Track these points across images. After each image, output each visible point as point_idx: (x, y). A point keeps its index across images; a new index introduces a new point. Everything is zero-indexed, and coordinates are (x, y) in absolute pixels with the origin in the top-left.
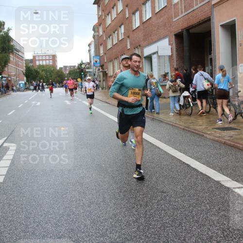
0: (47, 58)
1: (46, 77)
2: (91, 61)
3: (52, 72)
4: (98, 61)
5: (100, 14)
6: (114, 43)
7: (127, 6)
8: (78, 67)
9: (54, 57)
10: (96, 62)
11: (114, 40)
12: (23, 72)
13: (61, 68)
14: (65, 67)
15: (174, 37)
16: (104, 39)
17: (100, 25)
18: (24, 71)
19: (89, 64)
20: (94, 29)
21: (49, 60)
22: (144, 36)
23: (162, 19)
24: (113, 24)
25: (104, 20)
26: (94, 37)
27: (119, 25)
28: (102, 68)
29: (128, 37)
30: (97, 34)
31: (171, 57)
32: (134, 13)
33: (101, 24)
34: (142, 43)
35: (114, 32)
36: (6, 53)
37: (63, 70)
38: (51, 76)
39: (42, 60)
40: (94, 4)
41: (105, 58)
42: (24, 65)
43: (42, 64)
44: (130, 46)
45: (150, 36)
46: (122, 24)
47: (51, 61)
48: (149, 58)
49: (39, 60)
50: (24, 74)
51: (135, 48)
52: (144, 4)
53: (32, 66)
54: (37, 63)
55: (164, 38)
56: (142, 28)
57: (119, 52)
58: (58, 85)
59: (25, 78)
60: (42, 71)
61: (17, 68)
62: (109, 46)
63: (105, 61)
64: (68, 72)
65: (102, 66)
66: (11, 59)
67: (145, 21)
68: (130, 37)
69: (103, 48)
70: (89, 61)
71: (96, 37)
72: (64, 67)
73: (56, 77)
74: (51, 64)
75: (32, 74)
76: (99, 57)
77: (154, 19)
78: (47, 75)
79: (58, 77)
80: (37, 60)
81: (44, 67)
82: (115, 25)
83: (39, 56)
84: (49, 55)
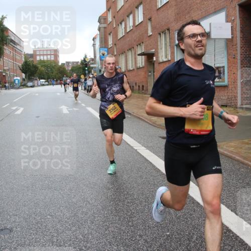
0: (49, 53)
1: (46, 73)
3: (54, 68)
4: (106, 53)
8: (82, 62)
9: (56, 53)
10: (103, 55)
11: (128, 26)
13: (63, 64)
14: (68, 63)
15: (237, 8)
16: (115, 26)
17: (109, 10)
19: (93, 60)
20: (99, 21)
21: (50, 55)
24: (127, 5)
26: (99, 29)
27: (136, 4)
29: (150, 19)
33: (110, 8)
35: (128, 16)
37: (66, 66)
38: (52, 73)
39: (43, 55)
41: (115, 50)
42: (23, 60)
43: (42, 59)
44: (152, 31)
45: (188, 13)
46: (141, 3)
47: (53, 56)
49: (40, 55)
50: (21, 70)
51: (160, 34)
53: (32, 61)
54: (38, 58)
55: (216, 12)
56: (173, 3)
57: (135, 40)
60: (42, 66)
62: (121, 33)
63: (115, 54)
64: (70, 69)
68: (152, 19)
69: (113, 38)
70: (93, 57)
71: (102, 30)
72: (67, 62)
73: (57, 74)
74: (52, 59)
75: (29, 69)
76: (106, 49)
78: (48, 71)
79: (59, 73)
80: (38, 55)
81: (45, 62)
82: (129, 6)
83: (40, 50)
84: (50, 50)
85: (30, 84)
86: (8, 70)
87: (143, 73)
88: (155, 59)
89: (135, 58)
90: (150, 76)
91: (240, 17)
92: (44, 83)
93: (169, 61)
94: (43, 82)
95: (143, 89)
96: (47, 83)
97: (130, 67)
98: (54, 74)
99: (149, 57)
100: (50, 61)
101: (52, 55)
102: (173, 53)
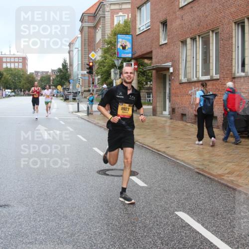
0: (17, 60)
1: (13, 82)
3: (21, 77)
8: (52, 73)
9: (24, 59)
13: (32, 74)
14: (37, 72)
21: (18, 62)
37: (34, 76)
38: (20, 82)
39: (10, 62)
43: (9, 67)
47: (21, 64)
49: (7, 62)
64: (39, 79)
72: (36, 72)
73: (25, 83)
74: (21, 66)
78: (15, 80)
79: (28, 82)
80: (4, 62)
81: (11, 70)
83: (7, 57)
84: (18, 57)
96: (13, 94)
98: (21, 84)
100: (18, 69)
101: (20, 62)
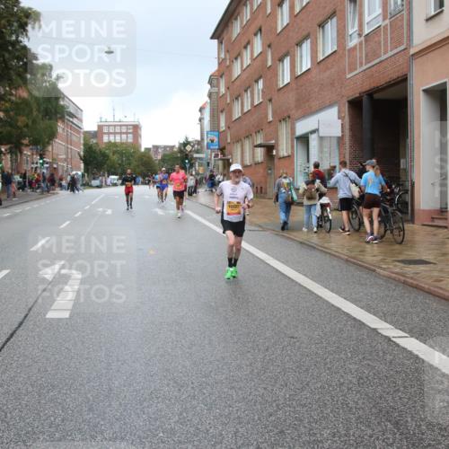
0: (124, 130)
1: (119, 164)
2: (202, 139)
3: (131, 155)
4: (216, 140)
5: (222, 56)
6: (246, 110)
7: (269, 46)
8: (180, 148)
9: (136, 128)
10: (212, 141)
11: (245, 105)
12: (79, 154)
13: (148, 150)
14: (156, 148)
15: (347, 105)
16: (228, 101)
17: (221, 77)
18: (82, 153)
19: (199, 143)
20: (210, 82)
21: (127, 133)
22: (298, 100)
23: (328, 73)
24: (244, 76)
25: (229, 68)
26: (210, 95)
27: (256, 77)
28: (223, 154)
29: (270, 100)
30: (215, 90)
31: (340, 140)
32: (281, 60)
34: (293, 113)
35: (246, 91)
36: (50, 119)
37: (152, 153)
38: (130, 164)
39: (115, 133)
40: (212, 38)
41: (229, 136)
42: (82, 142)
43: (113, 141)
44: (273, 117)
45: (308, 101)
46: (260, 77)
47: (130, 136)
48: (304, 139)
49: (109, 133)
50: (81, 159)
51: (280, 121)
52: (299, 44)
53: (96, 144)
54: (106, 139)
55: (331, 105)
56: (294, 85)
57: (253, 126)
58: (140, 179)
59: (82, 166)
60: (114, 153)
61: (69, 146)
62: (237, 114)
63: (229, 141)
64: (159, 157)
65: (222, 150)
66: (60, 130)
67: (299, 74)
68: (273, 101)
69: (226, 118)
71: (214, 96)
72: (154, 147)
73: (138, 166)
74: (130, 140)
75: (95, 158)
76: (217, 133)
77: (314, 72)
78: (122, 161)
79: (142, 164)
80: (105, 133)
81: (117, 146)
82: (247, 78)
83: (109, 126)
84: (127, 126)
85: (96, 183)
86: (65, 160)
87: (261, 171)
88: (274, 153)
89: (253, 150)
90: (271, 174)
91: (349, 114)
92: (115, 182)
93: (289, 156)
94: (114, 179)
95: (261, 192)
97: (248, 162)
98: (132, 166)
99: (269, 149)
100: (126, 143)
101: (130, 133)
102: (292, 147)
